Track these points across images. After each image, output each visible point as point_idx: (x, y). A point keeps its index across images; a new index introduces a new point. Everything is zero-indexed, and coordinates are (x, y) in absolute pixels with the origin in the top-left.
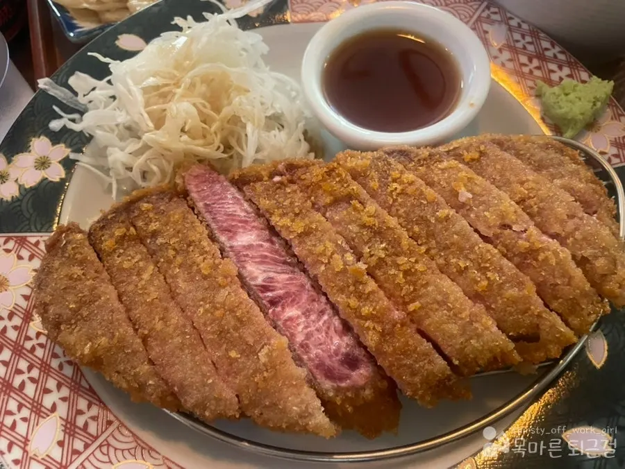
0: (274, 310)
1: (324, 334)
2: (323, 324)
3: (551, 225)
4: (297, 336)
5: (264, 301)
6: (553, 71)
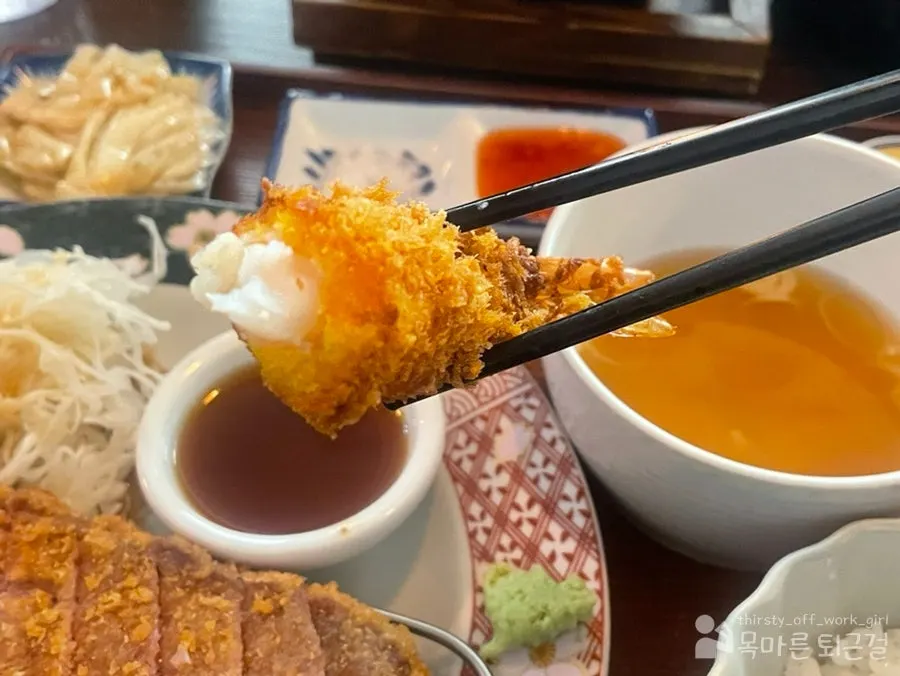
6: (549, 537)
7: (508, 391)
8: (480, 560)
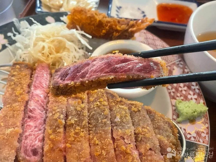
0: (27, 120)
1: (35, 137)
2: (37, 134)
3: (141, 148)
4: (27, 132)
5: (27, 115)
6: (190, 94)
7: (175, 60)
8: (172, 99)
